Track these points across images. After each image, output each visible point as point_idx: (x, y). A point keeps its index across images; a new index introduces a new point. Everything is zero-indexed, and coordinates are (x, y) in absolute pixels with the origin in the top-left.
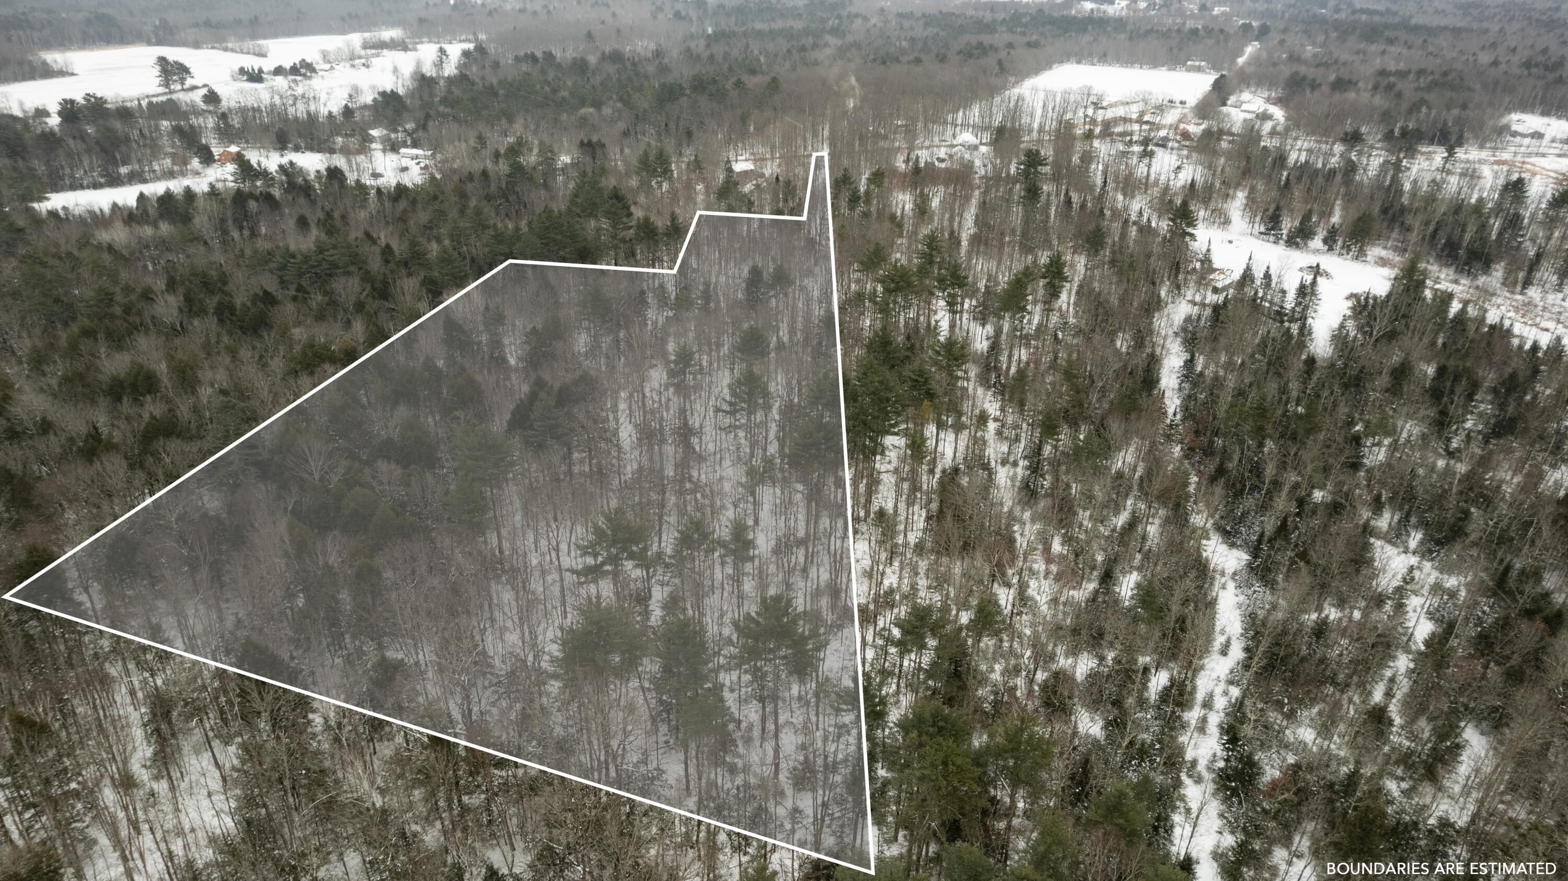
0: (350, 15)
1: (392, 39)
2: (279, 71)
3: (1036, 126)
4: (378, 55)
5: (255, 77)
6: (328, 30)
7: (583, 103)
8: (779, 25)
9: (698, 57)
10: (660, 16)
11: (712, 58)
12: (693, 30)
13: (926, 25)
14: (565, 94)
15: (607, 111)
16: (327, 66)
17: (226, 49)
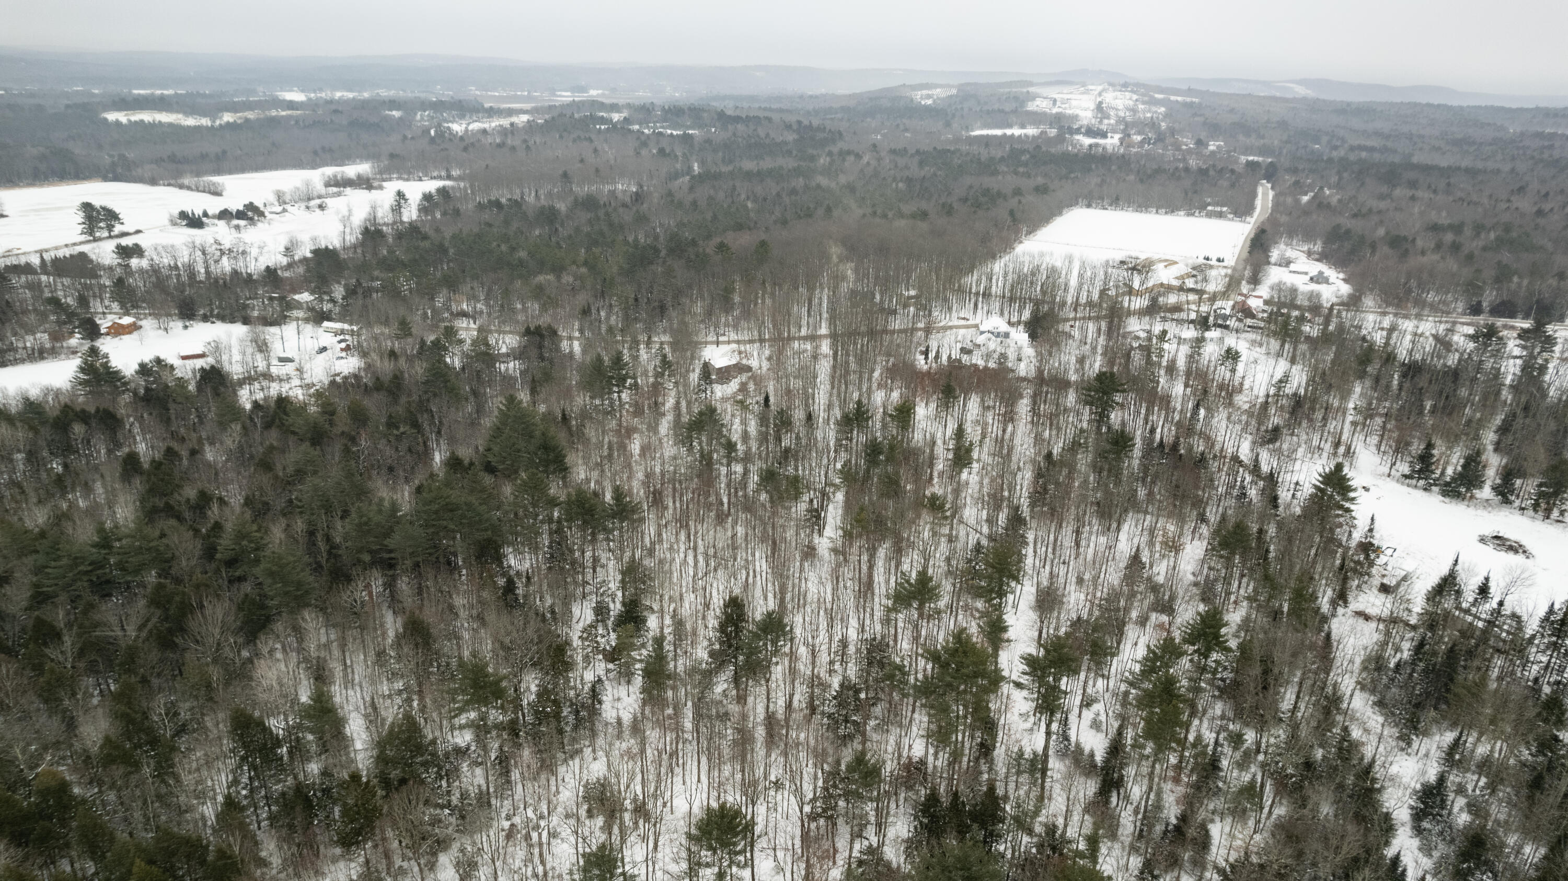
0: (323, 149)
1: (359, 177)
2: (225, 215)
3: (1069, 300)
4: (339, 194)
5: (194, 222)
6: (298, 164)
7: (542, 266)
8: (767, 164)
9: (680, 205)
10: (644, 152)
11: (694, 204)
12: (678, 166)
13: (921, 164)
14: (522, 254)
15: (567, 279)
16: (279, 209)
17: (181, 187)
